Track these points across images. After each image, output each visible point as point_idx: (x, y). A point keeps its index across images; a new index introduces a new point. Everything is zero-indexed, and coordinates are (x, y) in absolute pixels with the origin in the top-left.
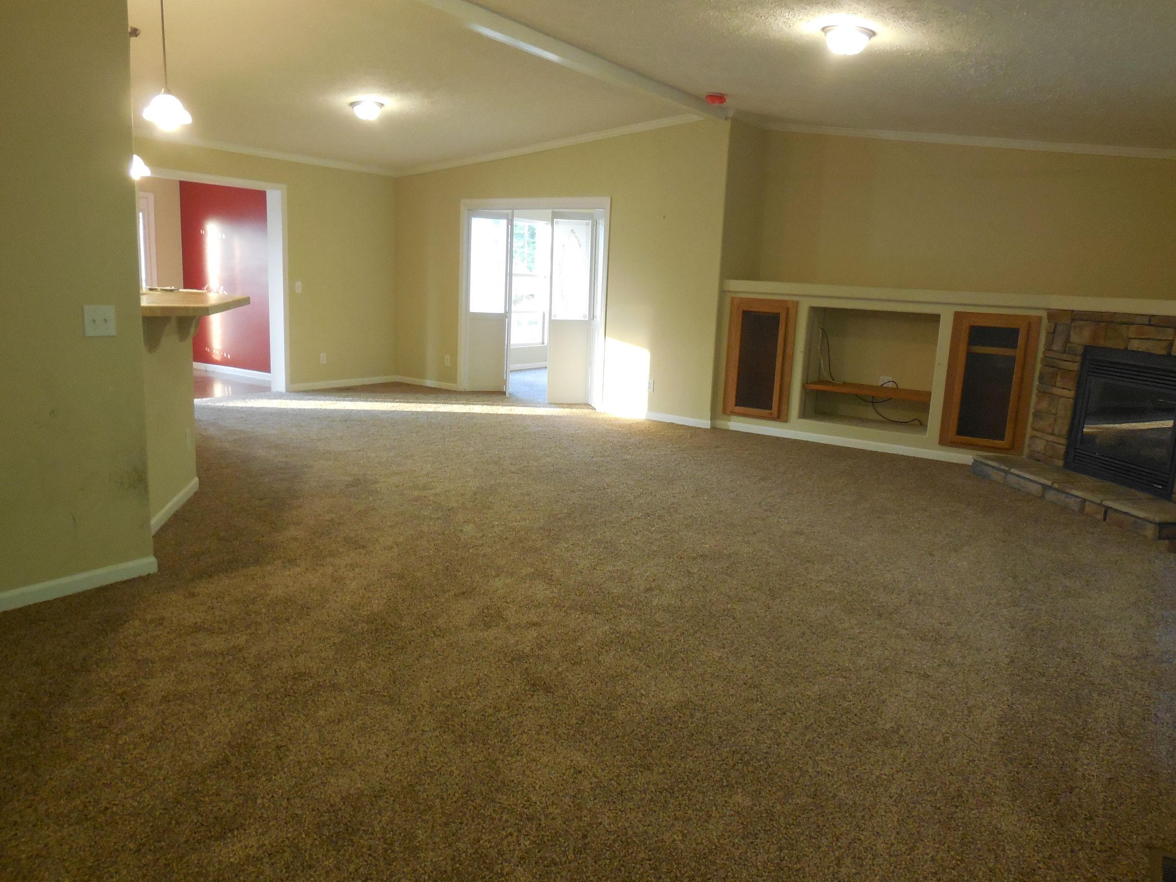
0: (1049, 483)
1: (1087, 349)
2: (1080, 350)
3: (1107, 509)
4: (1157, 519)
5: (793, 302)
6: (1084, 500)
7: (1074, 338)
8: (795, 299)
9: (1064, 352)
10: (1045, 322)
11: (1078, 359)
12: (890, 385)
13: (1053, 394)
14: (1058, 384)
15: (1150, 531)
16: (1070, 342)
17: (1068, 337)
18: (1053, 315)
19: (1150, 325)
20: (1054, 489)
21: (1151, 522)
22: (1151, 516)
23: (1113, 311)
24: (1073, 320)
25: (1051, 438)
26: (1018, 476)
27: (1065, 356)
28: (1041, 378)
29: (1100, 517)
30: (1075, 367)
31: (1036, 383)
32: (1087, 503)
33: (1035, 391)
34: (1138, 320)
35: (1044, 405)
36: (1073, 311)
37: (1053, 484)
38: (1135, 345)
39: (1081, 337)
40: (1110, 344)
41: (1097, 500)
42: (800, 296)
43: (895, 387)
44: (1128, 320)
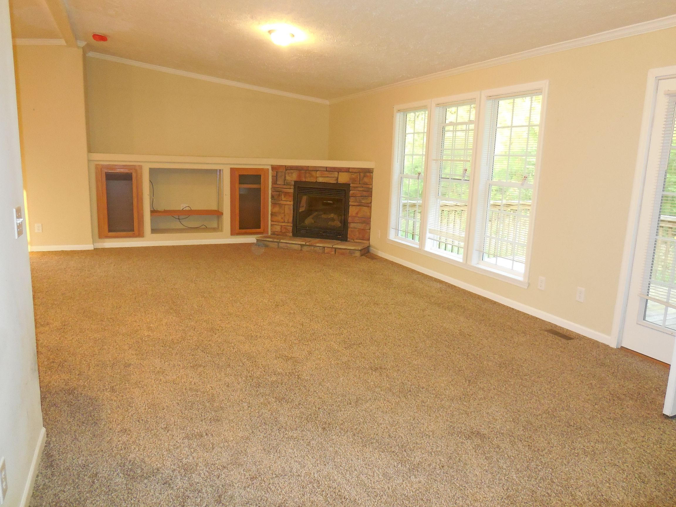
0: (304, 243)
1: (296, 182)
2: (293, 183)
3: (336, 249)
4: (360, 249)
5: (139, 166)
6: (324, 247)
7: (288, 178)
8: (139, 164)
9: (284, 185)
10: (270, 171)
11: (292, 187)
12: (187, 209)
13: (280, 204)
14: (283, 199)
15: (358, 254)
16: (286, 180)
17: (285, 177)
18: (274, 168)
19: (326, 171)
20: (307, 245)
21: (358, 250)
22: (357, 248)
23: (308, 165)
24: (286, 170)
25: (283, 224)
26: (285, 243)
27: (285, 187)
28: (273, 197)
29: (333, 253)
30: (292, 191)
31: (270, 200)
32: (325, 248)
33: (270, 204)
34: (320, 169)
35: (277, 209)
36: (285, 166)
37: (306, 243)
38: (321, 180)
39: (293, 177)
40: (308, 180)
41: (330, 246)
42: (142, 162)
43: (190, 209)
44: (316, 169)
